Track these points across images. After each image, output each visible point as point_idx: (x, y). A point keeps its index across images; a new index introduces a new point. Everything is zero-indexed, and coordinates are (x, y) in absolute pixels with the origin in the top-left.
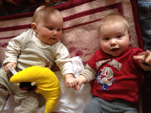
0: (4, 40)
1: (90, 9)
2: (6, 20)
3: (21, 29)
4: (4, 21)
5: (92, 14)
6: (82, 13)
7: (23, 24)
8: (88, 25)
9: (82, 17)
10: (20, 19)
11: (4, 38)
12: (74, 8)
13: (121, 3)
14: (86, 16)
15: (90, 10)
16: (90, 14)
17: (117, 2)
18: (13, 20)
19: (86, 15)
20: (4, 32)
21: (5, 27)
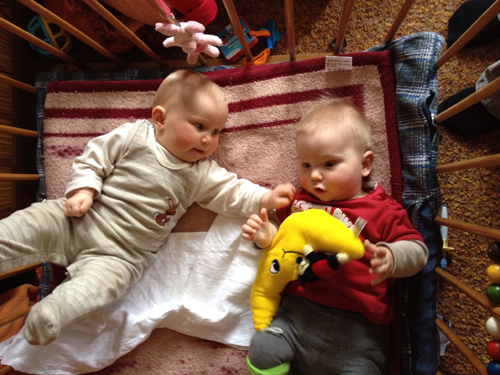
0: (64, 139)
1: (289, 91)
2: (80, 91)
3: (115, 118)
4: (73, 91)
5: (291, 102)
6: (268, 97)
7: (121, 106)
8: (279, 127)
9: (268, 108)
10: (114, 94)
11: (66, 135)
12: (251, 85)
13: (361, 85)
14: (279, 107)
15: (289, 94)
16: (288, 102)
17: (351, 84)
18: (97, 94)
19: (278, 104)
20: (69, 120)
21: (72, 107)
